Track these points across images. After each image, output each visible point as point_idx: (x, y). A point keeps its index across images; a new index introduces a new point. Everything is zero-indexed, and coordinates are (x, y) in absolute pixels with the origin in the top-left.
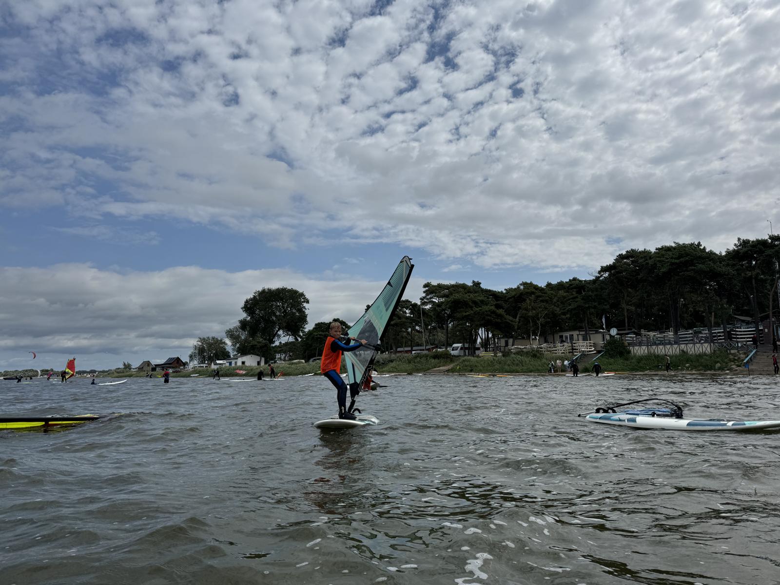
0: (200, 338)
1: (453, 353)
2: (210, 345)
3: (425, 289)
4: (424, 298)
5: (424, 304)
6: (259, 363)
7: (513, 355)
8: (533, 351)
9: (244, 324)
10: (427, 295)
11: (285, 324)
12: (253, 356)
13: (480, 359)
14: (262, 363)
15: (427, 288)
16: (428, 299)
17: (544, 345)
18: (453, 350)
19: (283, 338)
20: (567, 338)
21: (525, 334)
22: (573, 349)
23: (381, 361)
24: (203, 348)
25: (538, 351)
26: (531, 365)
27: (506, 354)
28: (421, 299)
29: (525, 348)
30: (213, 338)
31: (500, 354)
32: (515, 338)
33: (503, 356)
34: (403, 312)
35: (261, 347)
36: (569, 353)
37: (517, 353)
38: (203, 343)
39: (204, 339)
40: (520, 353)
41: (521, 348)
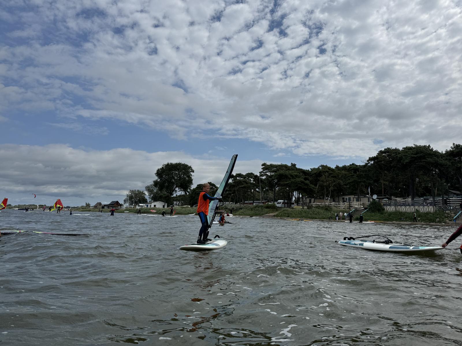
0: (131, 190)
1: (277, 205)
2: (136, 195)
3: (262, 167)
4: (262, 172)
5: (261, 175)
6: (164, 206)
7: (314, 209)
8: (326, 206)
9: (156, 183)
10: (264, 170)
11: (179, 184)
12: (161, 202)
13: (293, 210)
14: (166, 207)
15: (264, 166)
16: (264, 173)
17: (333, 203)
18: (278, 204)
19: (179, 192)
20: (346, 199)
21: (321, 196)
22: (350, 206)
23: (235, 208)
24: (132, 196)
25: (328, 207)
26: (324, 214)
27: (309, 207)
28: (260, 172)
29: (321, 204)
30: (138, 191)
31: (305, 207)
32: (315, 198)
33: (308, 208)
34: (249, 180)
35: (165, 197)
36: (348, 208)
37: (316, 207)
38: (132, 193)
39: (133, 191)
40: (318, 207)
41: (318, 204)
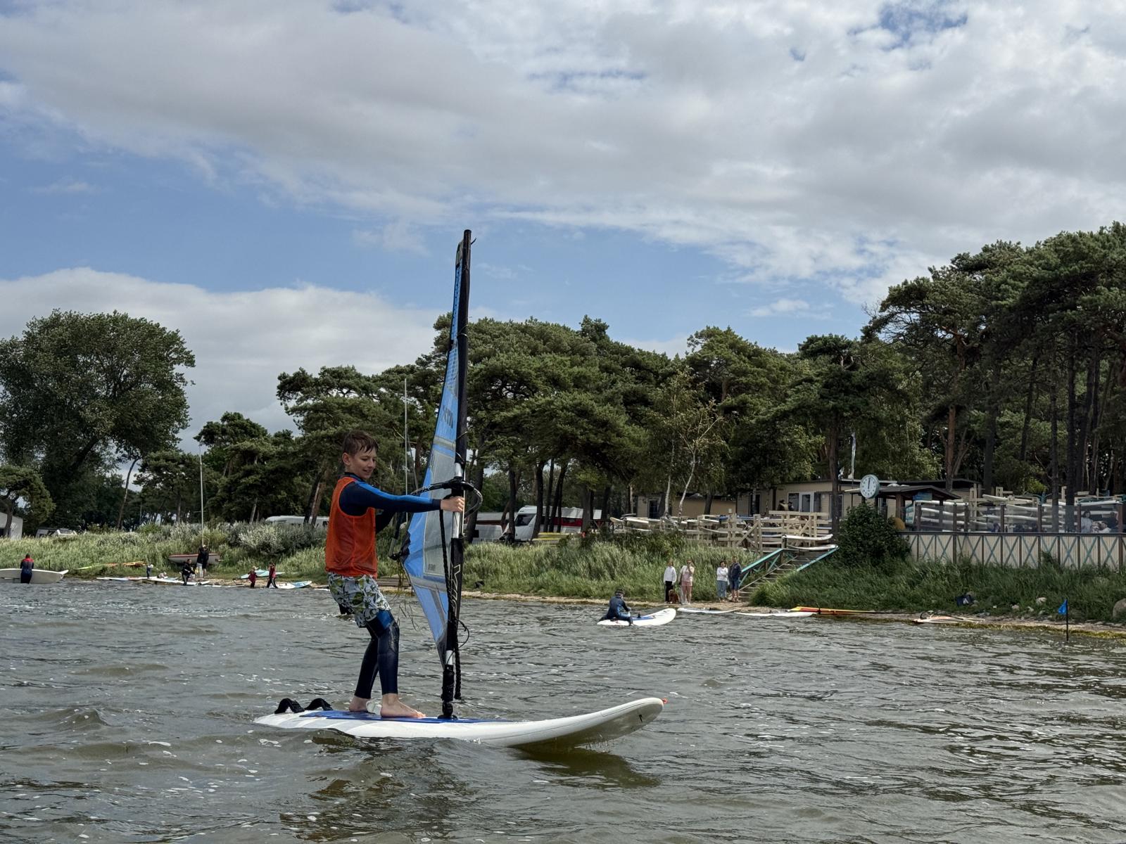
15: (448, 331)
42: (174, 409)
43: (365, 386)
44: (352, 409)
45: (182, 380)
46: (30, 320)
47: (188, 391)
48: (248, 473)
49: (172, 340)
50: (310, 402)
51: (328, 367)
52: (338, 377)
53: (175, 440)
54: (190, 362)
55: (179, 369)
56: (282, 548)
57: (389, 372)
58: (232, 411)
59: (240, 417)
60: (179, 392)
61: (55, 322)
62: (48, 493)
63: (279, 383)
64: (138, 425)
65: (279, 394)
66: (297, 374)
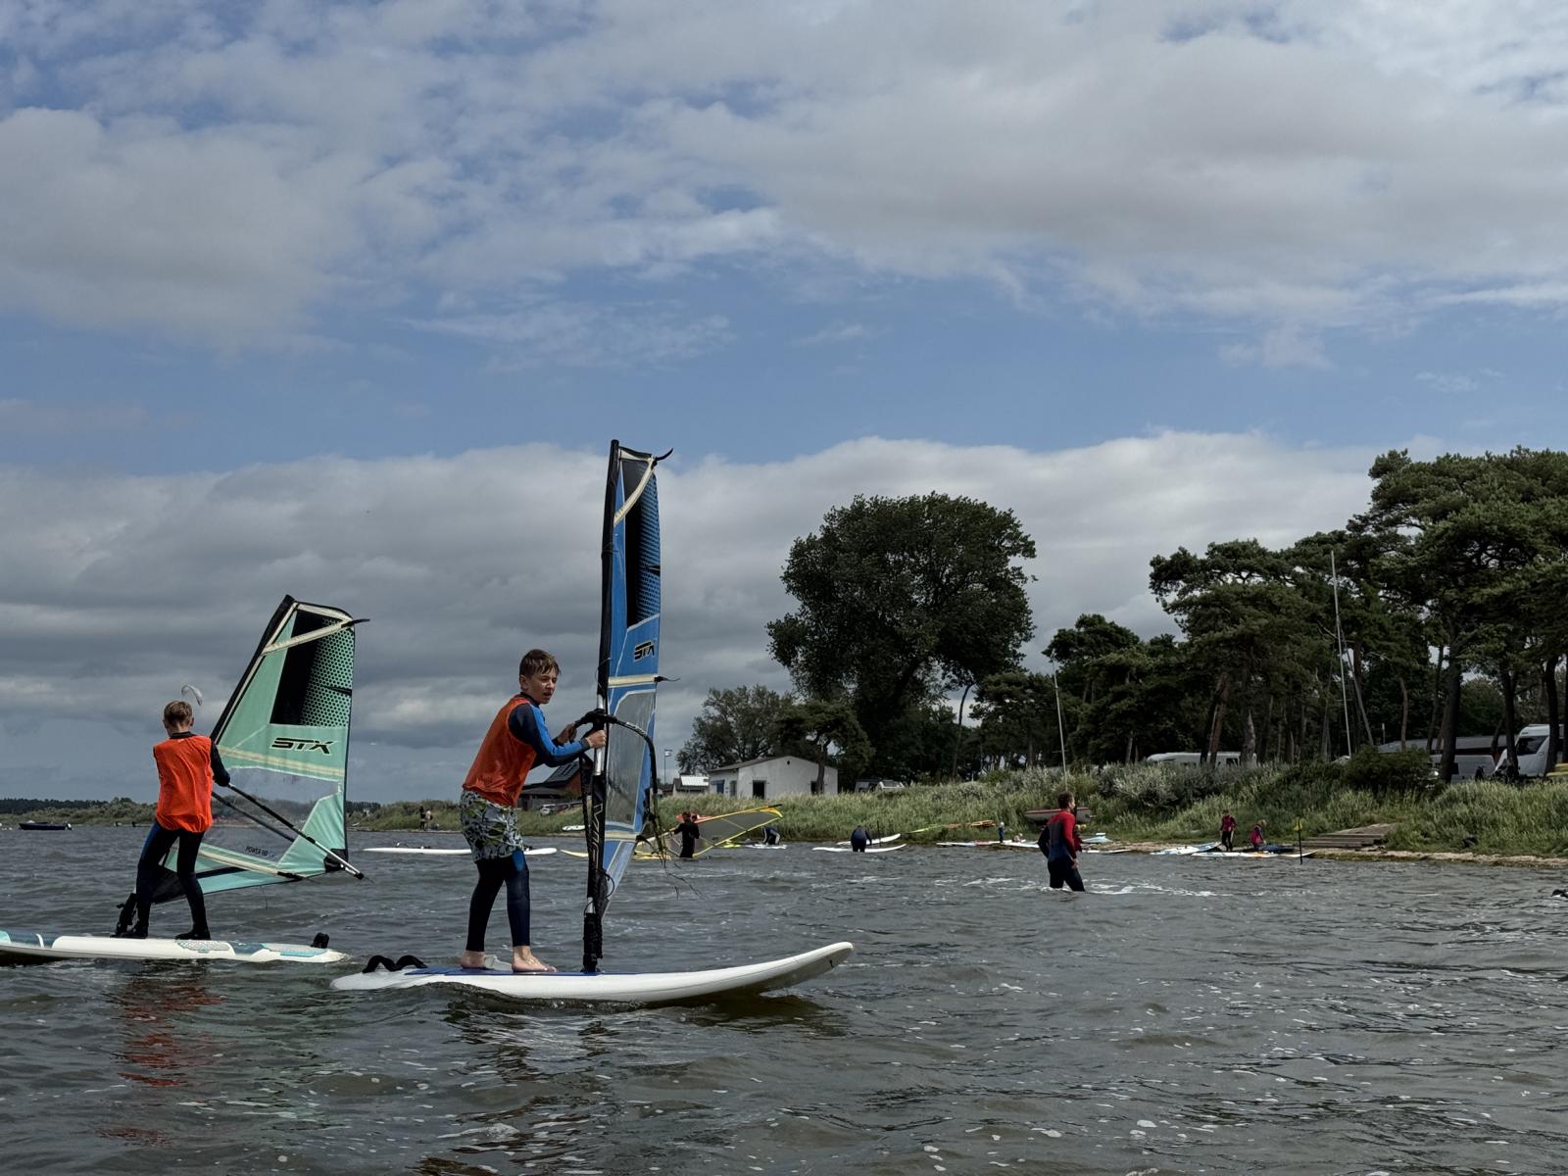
3: (1376, 483)
6: (816, 787)
14: (829, 792)
24: (724, 726)
42: (1013, 614)
43: (1273, 565)
44: (1257, 599)
45: (1021, 576)
46: (828, 511)
47: (1028, 588)
48: (1119, 697)
49: (1003, 523)
50: (1197, 593)
51: (1219, 542)
52: (1235, 556)
53: (1016, 656)
54: (1029, 550)
55: (1015, 561)
56: (1174, 798)
57: (1307, 542)
58: (1090, 613)
59: (1100, 619)
60: (1018, 592)
61: (858, 510)
62: (865, 735)
63: (1152, 570)
64: (969, 639)
65: (1153, 586)
66: (1176, 557)
